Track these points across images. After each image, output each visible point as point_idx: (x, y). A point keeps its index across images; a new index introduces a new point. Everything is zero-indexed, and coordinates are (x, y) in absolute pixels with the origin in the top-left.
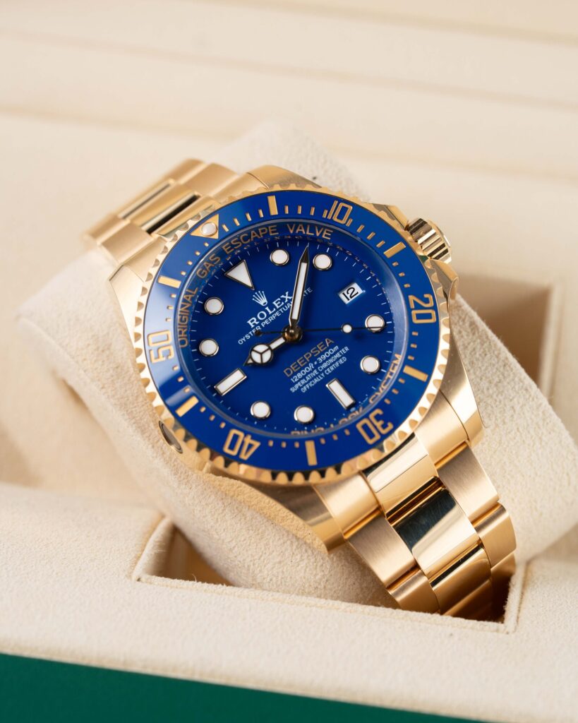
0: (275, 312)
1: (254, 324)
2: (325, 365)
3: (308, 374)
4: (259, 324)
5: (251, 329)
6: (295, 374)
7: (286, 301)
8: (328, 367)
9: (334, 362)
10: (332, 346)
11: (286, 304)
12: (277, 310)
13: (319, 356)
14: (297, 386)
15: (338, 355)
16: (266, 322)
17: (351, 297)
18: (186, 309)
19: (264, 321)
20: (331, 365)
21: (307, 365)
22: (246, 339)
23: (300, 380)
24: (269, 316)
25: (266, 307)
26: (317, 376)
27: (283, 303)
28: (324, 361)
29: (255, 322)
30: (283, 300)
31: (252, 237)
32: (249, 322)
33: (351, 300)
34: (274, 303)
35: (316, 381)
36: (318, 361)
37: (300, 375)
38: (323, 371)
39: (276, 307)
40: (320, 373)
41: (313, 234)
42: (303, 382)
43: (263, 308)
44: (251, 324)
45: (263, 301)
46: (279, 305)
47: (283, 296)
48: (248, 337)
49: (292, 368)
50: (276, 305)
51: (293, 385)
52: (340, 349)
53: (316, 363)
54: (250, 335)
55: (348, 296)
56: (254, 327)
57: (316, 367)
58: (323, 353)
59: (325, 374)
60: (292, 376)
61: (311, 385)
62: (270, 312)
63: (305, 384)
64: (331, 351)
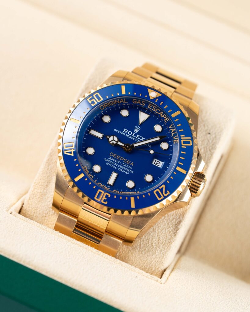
0: (134, 137)
1: (125, 132)
2: (122, 167)
3: (115, 162)
4: (126, 134)
5: (122, 131)
6: (112, 157)
7: (141, 140)
8: (122, 169)
9: (125, 170)
10: (131, 166)
11: (139, 140)
12: (135, 138)
13: (124, 163)
14: (107, 160)
15: (128, 170)
16: (128, 136)
17: (156, 164)
18: (117, 102)
19: (128, 135)
20: (123, 169)
21: (118, 160)
22: (117, 131)
23: (111, 160)
24: (131, 136)
25: (135, 133)
26: (116, 166)
27: (139, 139)
28: (123, 166)
29: (126, 132)
30: (141, 138)
31: (160, 113)
32: (125, 129)
33: (155, 165)
34: (138, 135)
35: (113, 167)
36: (122, 164)
37: (112, 159)
38: (119, 168)
39: (136, 137)
40: (117, 167)
41: (173, 136)
42: (110, 162)
43: (133, 132)
44: (124, 131)
45: (136, 130)
46: (138, 137)
47: (142, 137)
48: (119, 132)
49: (114, 155)
50: (137, 136)
51: (107, 158)
52: (131, 170)
53: (121, 163)
54: (120, 132)
55: (156, 163)
56: (124, 133)
57: (119, 164)
58: (126, 164)
59: (118, 169)
60: (110, 156)
61: (111, 165)
62: (133, 136)
63: (110, 163)
64: (129, 167)
